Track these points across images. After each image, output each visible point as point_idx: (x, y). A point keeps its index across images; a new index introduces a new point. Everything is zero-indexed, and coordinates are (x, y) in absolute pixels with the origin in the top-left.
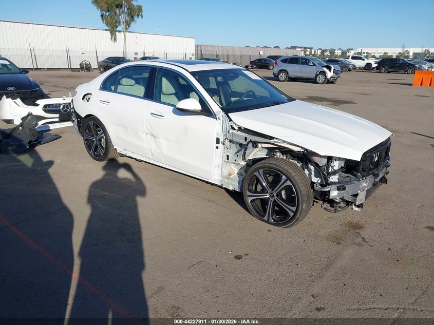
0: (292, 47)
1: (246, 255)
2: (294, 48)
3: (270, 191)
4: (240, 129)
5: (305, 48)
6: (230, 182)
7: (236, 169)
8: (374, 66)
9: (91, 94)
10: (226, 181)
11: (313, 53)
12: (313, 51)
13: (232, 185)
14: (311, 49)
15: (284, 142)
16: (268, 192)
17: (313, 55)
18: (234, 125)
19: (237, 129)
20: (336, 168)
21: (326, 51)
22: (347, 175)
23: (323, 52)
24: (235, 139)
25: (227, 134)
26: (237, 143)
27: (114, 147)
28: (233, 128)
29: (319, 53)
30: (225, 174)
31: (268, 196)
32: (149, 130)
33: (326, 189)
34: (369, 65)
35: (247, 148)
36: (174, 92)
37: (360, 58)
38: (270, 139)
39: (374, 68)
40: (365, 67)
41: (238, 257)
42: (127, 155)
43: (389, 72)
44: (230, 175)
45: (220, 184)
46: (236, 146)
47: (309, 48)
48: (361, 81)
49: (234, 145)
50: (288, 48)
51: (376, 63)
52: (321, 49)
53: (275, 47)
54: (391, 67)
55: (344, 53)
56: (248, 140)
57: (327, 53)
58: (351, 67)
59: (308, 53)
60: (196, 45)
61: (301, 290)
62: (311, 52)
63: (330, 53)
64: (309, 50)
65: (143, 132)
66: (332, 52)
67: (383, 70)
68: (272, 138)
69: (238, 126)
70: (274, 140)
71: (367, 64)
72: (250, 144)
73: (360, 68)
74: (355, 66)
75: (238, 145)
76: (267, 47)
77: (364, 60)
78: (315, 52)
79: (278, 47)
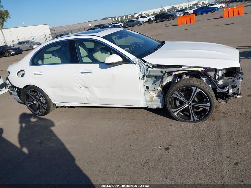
0: (104, 18)
1: (170, 145)
2: (105, 19)
3: (187, 102)
4: (154, 66)
5: (111, 18)
6: (153, 103)
7: (154, 94)
8: (152, 19)
9: (23, 71)
10: (150, 103)
11: (116, 19)
12: (116, 18)
13: (155, 105)
14: (115, 17)
15: (191, 67)
16: (186, 103)
17: (117, 21)
18: (149, 65)
19: (152, 67)
20: (220, 75)
21: (123, 17)
22: (228, 78)
23: (121, 18)
24: (152, 74)
25: (146, 72)
26: (153, 76)
27: (54, 103)
28: (149, 67)
29: (120, 19)
30: (148, 99)
31: (187, 106)
32: (82, 84)
33: (226, 90)
34: (150, 20)
35: (163, 78)
36: (87, 54)
37: (144, 17)
38: (180, 68)
39: (153, 21)
40: (148, 21)
41: (167, 149)
42: (65, 106)
43: (161, 21)
44: (152, 98)
45: (146, 106)
46: (152, 79)
47: (113, 17)
48: (151, 29)
49: (150, 78)
50: (102, 20)
51: (153, 18)
52: (120, 17)
53: (95, 20)
54: (162, 19)
55: (133, 16)
56: (164, 72)
57: (124, 18)
58: (141, 22)
59: (114, 20)
60: (50, 28)
61: (218, 156)
62: (115, 19)
63: (126, 18)
64: (114, 18)
65: (77, 87)
66: (126, 16)
67: (158, 21)
68: (180, 66)
69: (152, 64)
70: (183, 68)
71: (149, 19)
72: (166, 75)
73: (146, 22)
74: (143, 22)
75: (154, 78)
76: (90, 21)
77: (146, 17)
78: (117, 19)
79: (96, 20)
